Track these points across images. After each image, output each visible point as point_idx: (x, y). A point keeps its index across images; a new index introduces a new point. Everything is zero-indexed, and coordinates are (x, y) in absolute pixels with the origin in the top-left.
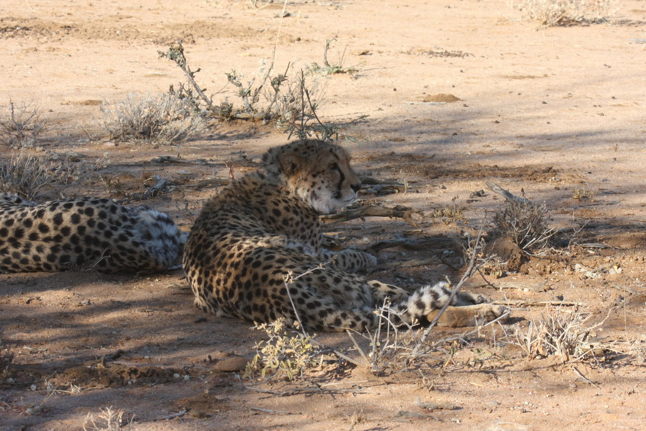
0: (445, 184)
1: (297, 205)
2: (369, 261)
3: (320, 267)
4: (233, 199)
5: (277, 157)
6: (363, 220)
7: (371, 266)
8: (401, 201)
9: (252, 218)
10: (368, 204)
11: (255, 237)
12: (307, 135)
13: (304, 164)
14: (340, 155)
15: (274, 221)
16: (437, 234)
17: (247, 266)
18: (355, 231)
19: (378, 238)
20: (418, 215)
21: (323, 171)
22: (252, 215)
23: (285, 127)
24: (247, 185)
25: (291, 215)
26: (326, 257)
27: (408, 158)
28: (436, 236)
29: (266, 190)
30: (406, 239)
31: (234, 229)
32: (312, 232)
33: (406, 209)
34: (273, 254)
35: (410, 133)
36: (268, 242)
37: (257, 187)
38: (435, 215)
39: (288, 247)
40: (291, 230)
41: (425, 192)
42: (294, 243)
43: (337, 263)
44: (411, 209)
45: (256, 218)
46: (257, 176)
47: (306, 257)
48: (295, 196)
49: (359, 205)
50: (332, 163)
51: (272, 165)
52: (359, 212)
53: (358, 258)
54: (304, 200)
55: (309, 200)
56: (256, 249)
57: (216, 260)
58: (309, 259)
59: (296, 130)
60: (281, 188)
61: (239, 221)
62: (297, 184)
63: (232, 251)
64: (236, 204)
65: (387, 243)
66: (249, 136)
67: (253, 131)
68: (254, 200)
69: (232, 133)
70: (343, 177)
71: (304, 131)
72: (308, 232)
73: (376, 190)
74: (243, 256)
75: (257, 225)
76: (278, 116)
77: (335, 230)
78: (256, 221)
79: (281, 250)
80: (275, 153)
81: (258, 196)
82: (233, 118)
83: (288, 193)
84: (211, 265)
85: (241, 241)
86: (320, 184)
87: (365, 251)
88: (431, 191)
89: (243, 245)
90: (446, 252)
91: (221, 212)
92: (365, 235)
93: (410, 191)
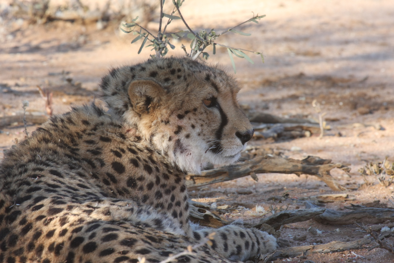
0: (384, 123)
1: (150, 158)
2: (264, 243)
3: (188, 252)
4: (51, 145)
5: (124, 83)
6: (255, 178)
7: (268, 251)
8: (314, 150)
9: (81, 175)
10: (263, 154)
11: (87, 203)
12: (168, 46)
13: (164, 98)
14: (221, 85)
15: (114, 181)
16: (371, 201)
17: (75, 250)
18: (243, 196)
19: (278, 207)
20: (341, 171)
21: (195, 110)
22: (80, 170)
23: (135, 35)
24: (74, 124)
25: (141, 172)
26: (197, 236)
27: (325, 83)
28: (369, 205)
29: (103, 132)
30: (323, 209)
31: (55, 191)
32: (173, 198)
33: (321, 162)
34: (115, 232)
35: (328, 43)
36: (107, 213)
37: (89, 128)
38: (368, 172)
39: (139, 220)
40: (140, 194)
41: (352, 136)
42: (148, 213)
43: (214, 246)
44: (329, 162)
45: (86, 174)
46: (91, 110)
47: (167, 236)
48: (149, 146)
49: (248, 156)
50: (209, 96)
51: (115, 97)
52: (248, 167)
53: (247, 238)
54: (162, 153)
55: (171, 153)
56: (89, 223)
57: (26, 240)
58: (172, 239)
59: (151, 38)
60: (128, 131)
61: (61, 179)
62: (153, 128)
63: (50, 227)
64: (55, 152)
65: (293, 215)
66: (76, 47)
67: (82, 39)
68: (83, 148)
69: (48, 42)
70: (224, 120)
71: (164, 39)
72: (166, 198)
73: (275, 131)
74: (68, 234)
75: (88, 185)
76: (121, 17)
77: (211, 195)
78: (87, 179)
79: (127, 224)
80: (120, 78)
81: (91, 142)
82: (51, 19)
83: (139, 139)
84: (17, 248)
85: (65, 211)
86: (189, 130)
87: (259, 227)
88: (361, 135)
89: (68, 216)
90: (385, 229)
91: (32, 166)
92: (259, 202)
93: (328, 133)
